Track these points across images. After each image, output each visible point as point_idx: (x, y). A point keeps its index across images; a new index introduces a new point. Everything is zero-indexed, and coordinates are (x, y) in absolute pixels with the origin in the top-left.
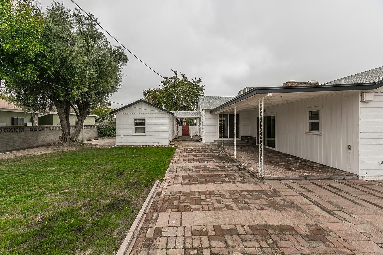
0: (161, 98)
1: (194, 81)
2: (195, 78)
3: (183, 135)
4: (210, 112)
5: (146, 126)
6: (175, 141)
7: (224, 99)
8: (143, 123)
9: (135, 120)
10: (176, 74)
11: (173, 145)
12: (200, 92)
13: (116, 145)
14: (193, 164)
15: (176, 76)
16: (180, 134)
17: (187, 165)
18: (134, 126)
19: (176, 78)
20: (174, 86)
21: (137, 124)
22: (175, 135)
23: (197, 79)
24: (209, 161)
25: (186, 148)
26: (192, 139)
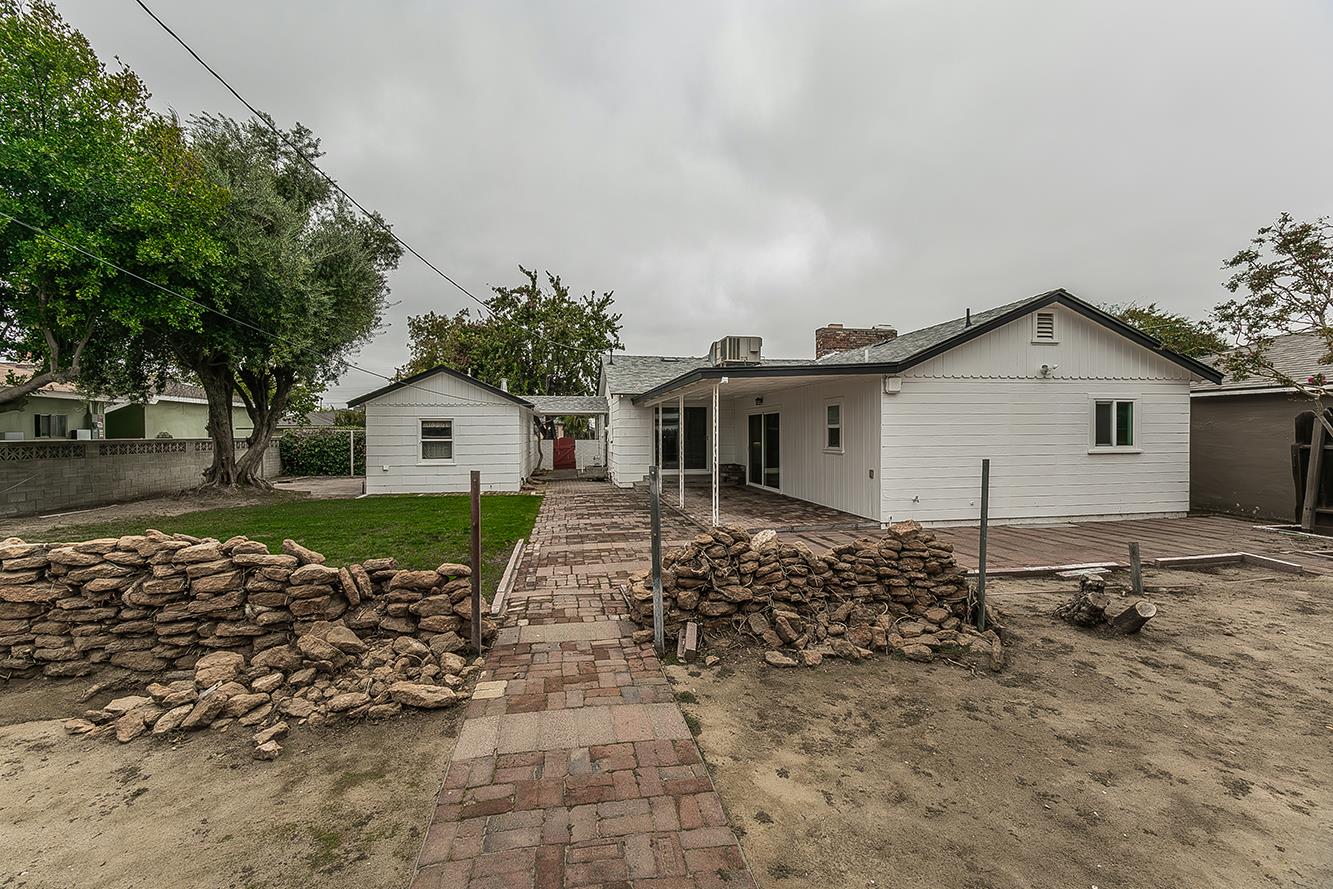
0: (486, 353)
1: (590, 300)
2: (593, 292)
3: (556, 466)
4: (632, 400)
5: (455, 439)
6: (535, 481)
7: (672, 365)
8: (448, 432)
9: (423, 422)
10: (534, 280)
11: (533, 489)
12: (609, 336)
13: (368, 493)
15: (534, 286)
16: (548, 463)
18: (420, 439)
19: (533, 293)
20: (528, 315)
21: (427, 434)
22: (534, 465)
23: (599, 296)
24: (623, 514)
25: (569, 495)
26: (583, 476)
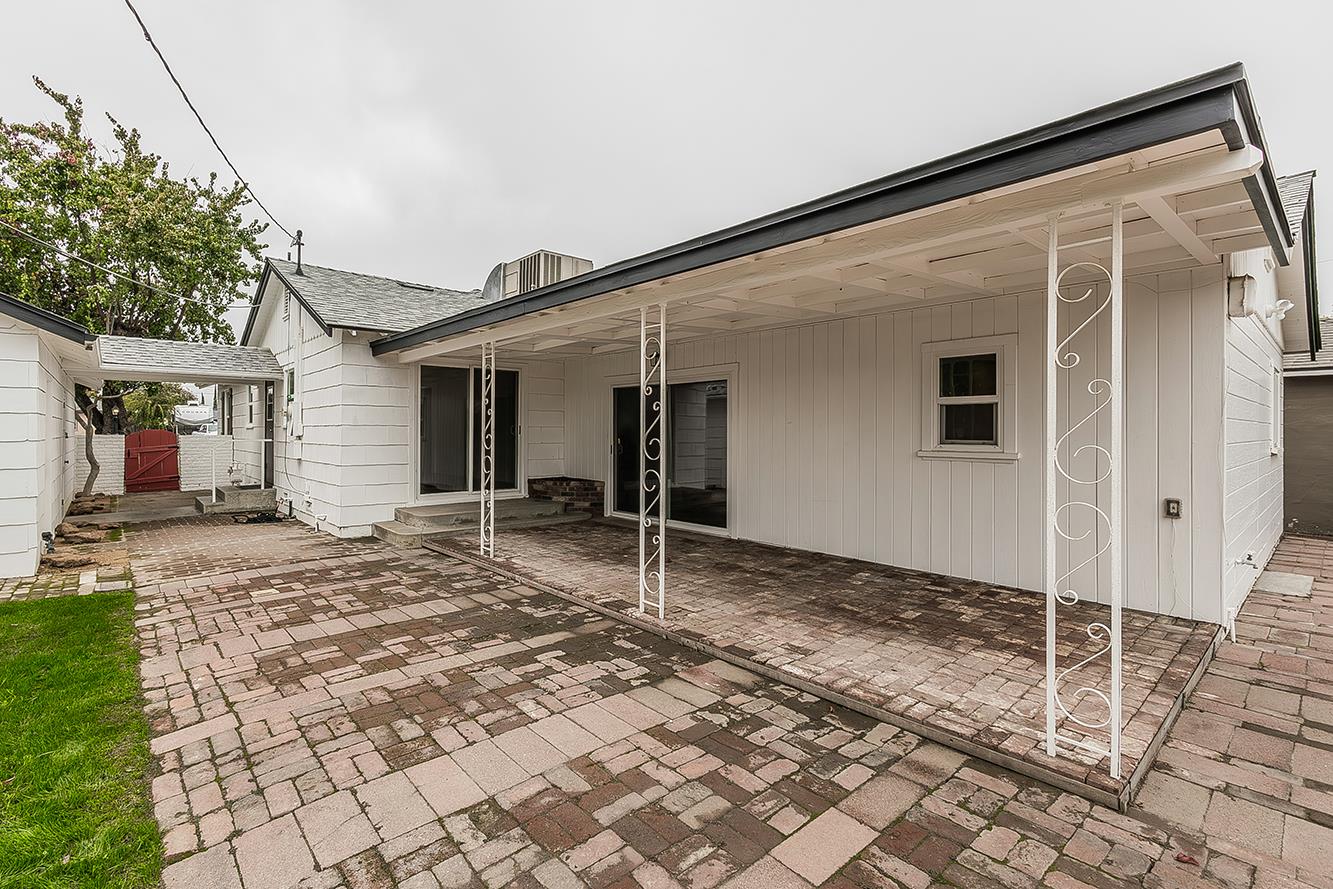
1: (205, 187)
2: (214, 176)
3: (132, 486)
4: (372, 345)
6: (88, 535)
10: (74, 115)
11: (84, 564)
12: (246, 257)
15: (75, 130)
16: (111, 481)
19: (75, 145)
22: (75, 486)
26: (216, 510)
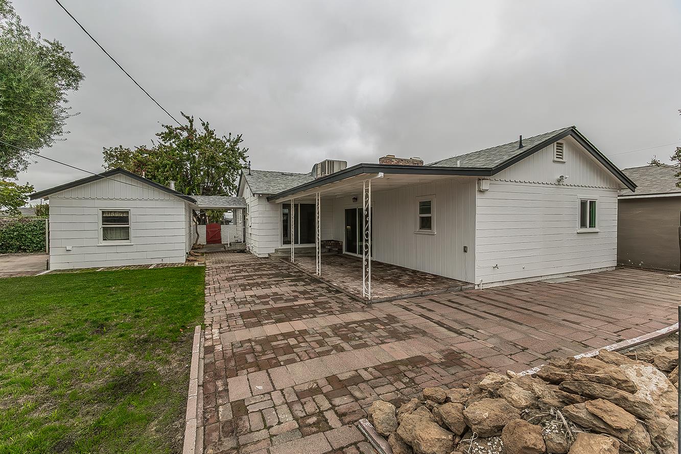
0: (157, 168)
1: (228, 138)
2: (230, 134)
3: (208, 242)
4: (267, 198)
5: (132, 225)
6: (196, 254)
8: (125, 220)
9: (103, 212)
10: (191, 122)
11: (196, 261)
12: (241, 161)
14: (252, 293)
15: (191, 126)
16: (203, 240)
17: (240, 294)
18: (101, 225)
19: (191, 131)
20: (188, 144)
21: (107, 221)
22: (193, 242)
23: (234, 137)
24: (277, 284)
25: (225, 265)
26: (229, 249)
